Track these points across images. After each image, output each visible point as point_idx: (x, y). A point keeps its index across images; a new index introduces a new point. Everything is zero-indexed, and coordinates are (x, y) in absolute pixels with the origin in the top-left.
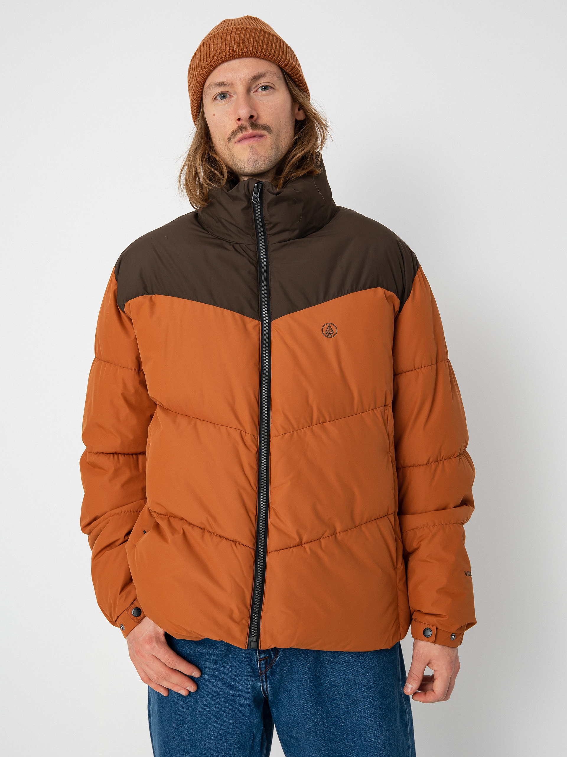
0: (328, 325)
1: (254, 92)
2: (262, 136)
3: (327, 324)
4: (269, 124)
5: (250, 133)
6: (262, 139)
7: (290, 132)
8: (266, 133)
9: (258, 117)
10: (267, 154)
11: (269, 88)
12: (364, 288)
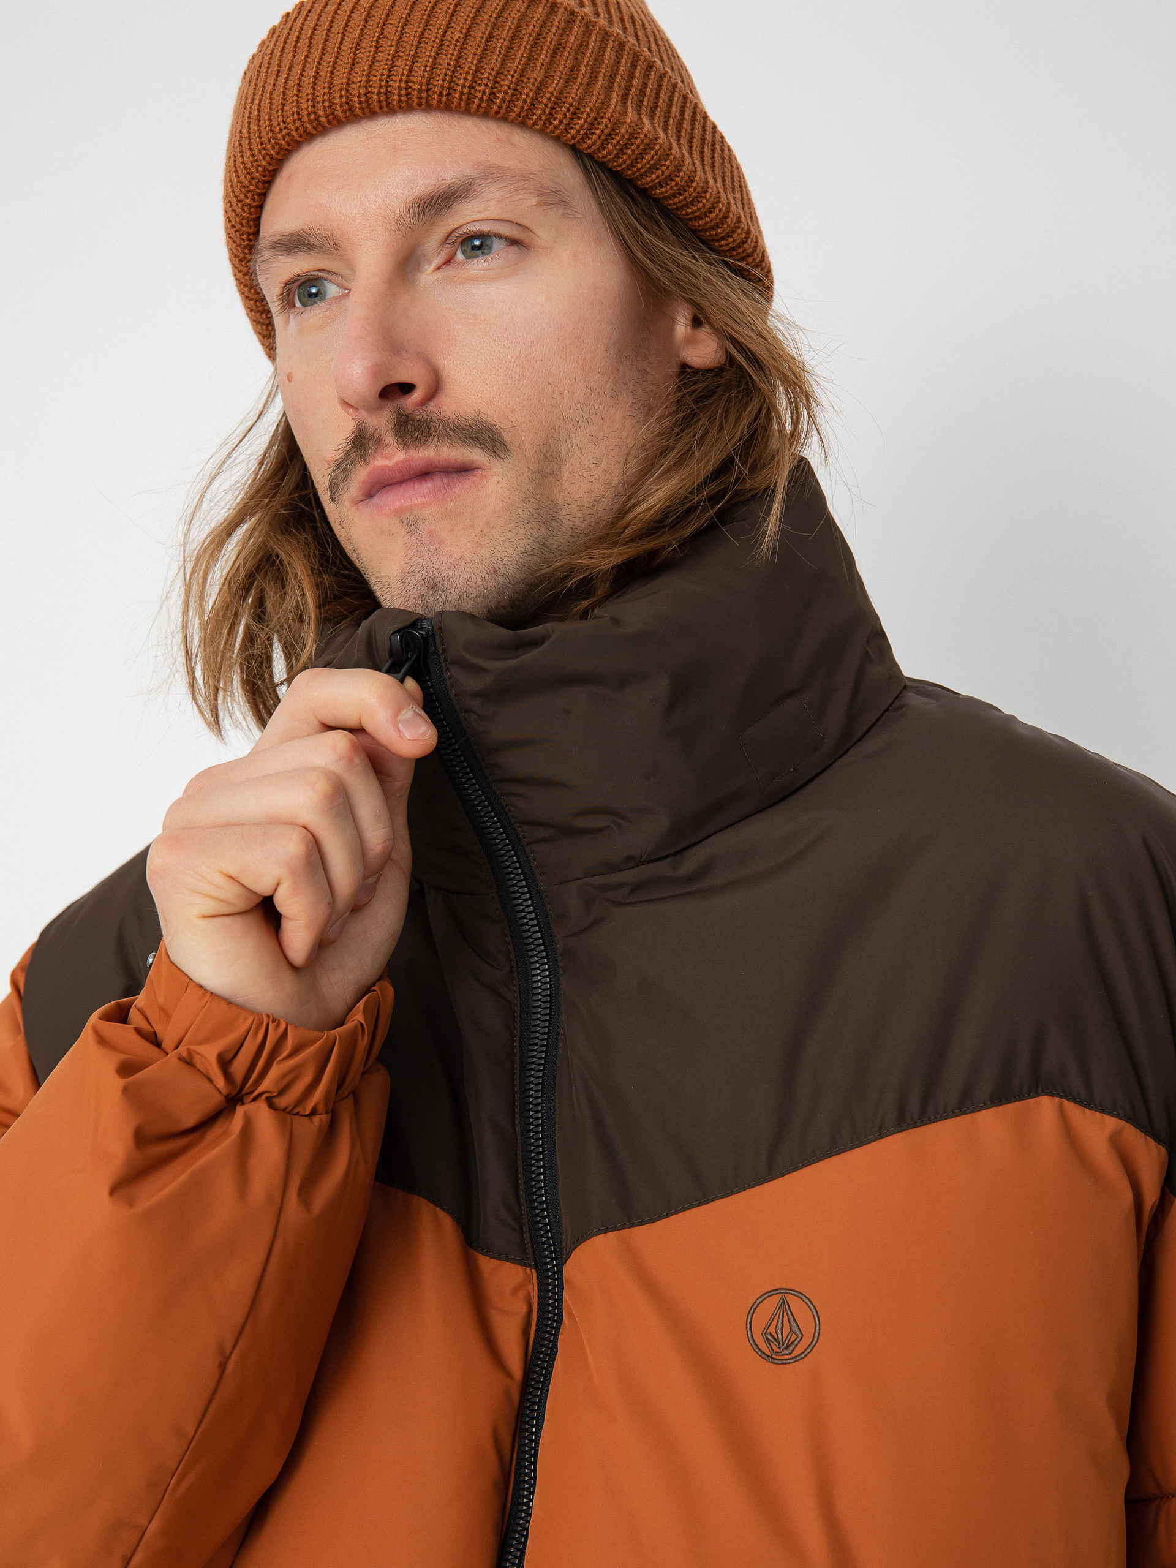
0: (776, 1299)
1: (439, 268)
2: (464, 470)
3: (771, 1293)
4: (491, 415)
5: (397, 463)
6: (462, 488)
7: (624, 434)
8: (475, 455)
9: (436, 388)
10: (485, 552)
11: (497, 245)
12: (966, 1105)
